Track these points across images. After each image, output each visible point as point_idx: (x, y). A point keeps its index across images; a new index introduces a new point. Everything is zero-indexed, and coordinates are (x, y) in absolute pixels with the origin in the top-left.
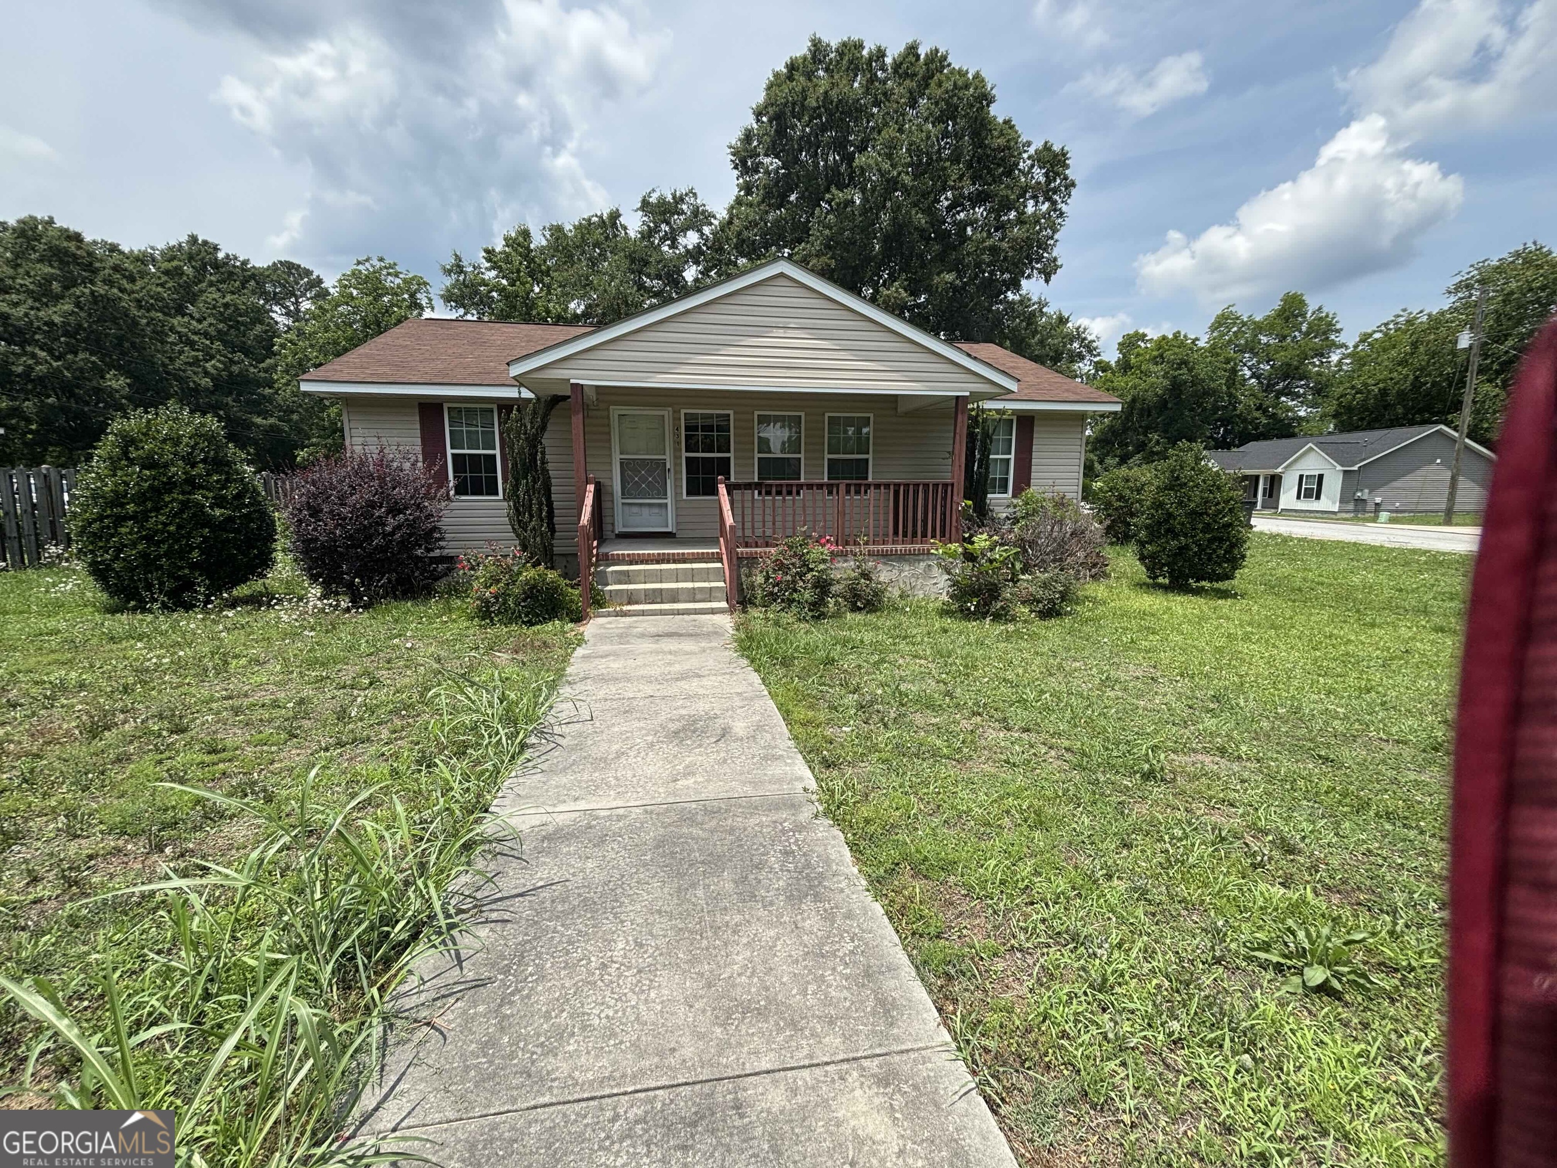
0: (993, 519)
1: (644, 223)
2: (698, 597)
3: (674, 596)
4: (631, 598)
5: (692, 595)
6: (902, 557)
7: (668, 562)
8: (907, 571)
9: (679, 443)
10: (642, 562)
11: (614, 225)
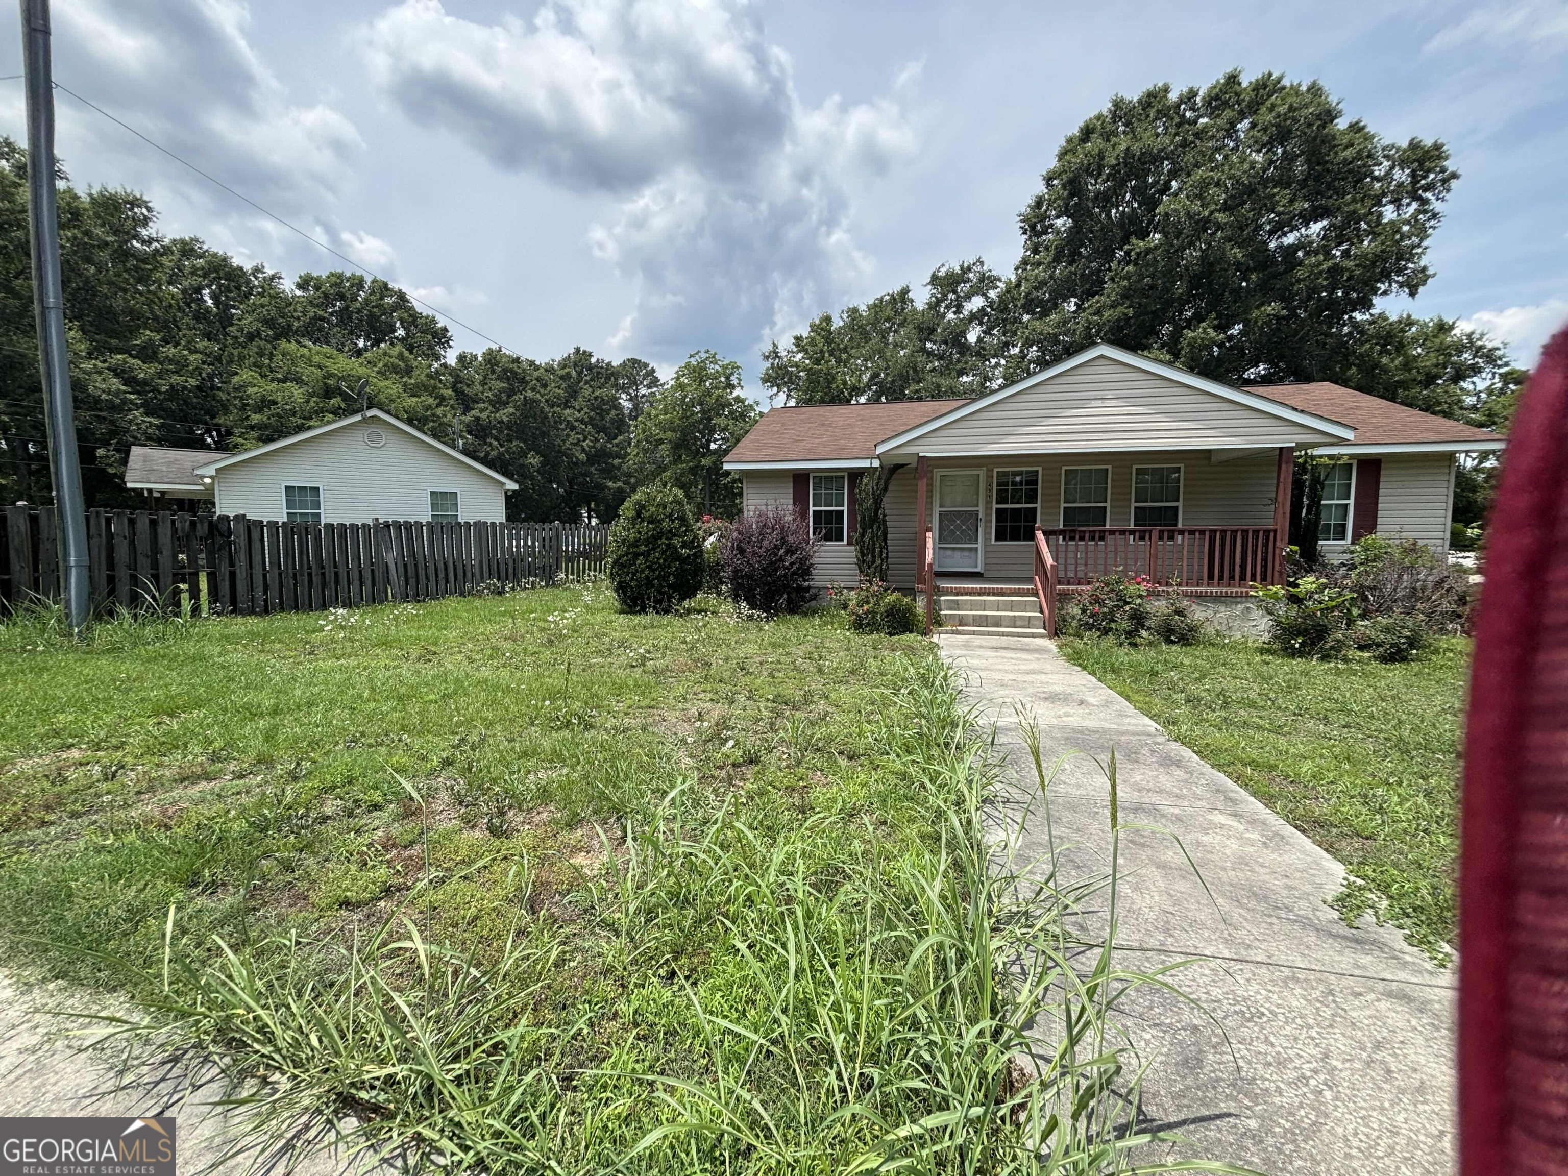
0: (1325, 565)
1: (933, 295)
2: (1018, 623)
3: (997, 622)
4: (962, 621)
5: (1013, 623)
6: (1217, 599)
7: (988, 595)
8: (1222, 612)
9: (991, 496)
10: (966, 594)
11: (903, 301)
